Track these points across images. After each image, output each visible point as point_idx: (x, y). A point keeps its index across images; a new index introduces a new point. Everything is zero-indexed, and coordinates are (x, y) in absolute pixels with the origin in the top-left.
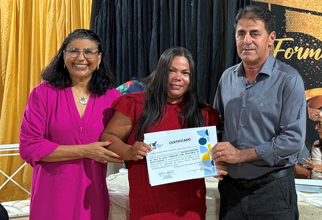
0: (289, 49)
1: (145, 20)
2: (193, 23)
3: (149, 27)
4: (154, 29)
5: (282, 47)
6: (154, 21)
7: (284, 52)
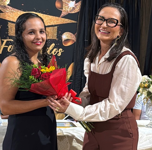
0: (10, 46)
5: (6, 45)
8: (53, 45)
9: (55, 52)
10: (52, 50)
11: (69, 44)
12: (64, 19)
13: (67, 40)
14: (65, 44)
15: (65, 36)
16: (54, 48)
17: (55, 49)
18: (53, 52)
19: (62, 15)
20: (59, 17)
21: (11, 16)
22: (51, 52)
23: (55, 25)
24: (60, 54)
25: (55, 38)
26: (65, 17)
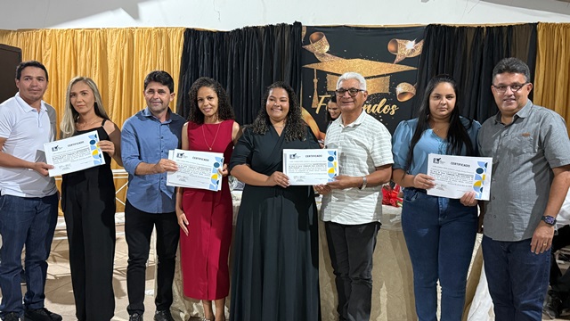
1: (221, 79)
2: (258, 82)
3: (225, 84)
4: (228, 86)
5: (324, 102)
6: (228, 80)
8: (385, 100)
9: (387, 110)
10: (383, 107)
11: (406, 98)
12: (399, 65)
13: (403, 94)
14: (400, 99)
15: (400, 88)
16: (385, 105)
17: (387, 106)
18: (384, 110)
19: (397, 60)
20: (392, 62)
21: (331, 66)
22: (381, 109)
23: (387, 75)
24: (393, 113)
25: (387, 91)
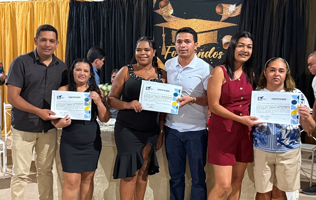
0: (174, 52)
1: (96, 36)
2: (122, 38)
3: (99, 39)
4: (101, 41)
5: (170, 51)
6: (101, 36)
7: (171, 54)
8: (214, 48)
9: (215, 56)
10: (213, 53)
12: (224, 23)
14: (225, 47)
15: (225, 40)
16: (214, 51)
17: (215, 53)
18: (213, 56)
19: (222, 19)
20: (219, 21)
21: (175, 25)
22: (211, 55)
23: (216, 30)
24: (220, 57)
25: (215, 42)
26: (225, 21)
